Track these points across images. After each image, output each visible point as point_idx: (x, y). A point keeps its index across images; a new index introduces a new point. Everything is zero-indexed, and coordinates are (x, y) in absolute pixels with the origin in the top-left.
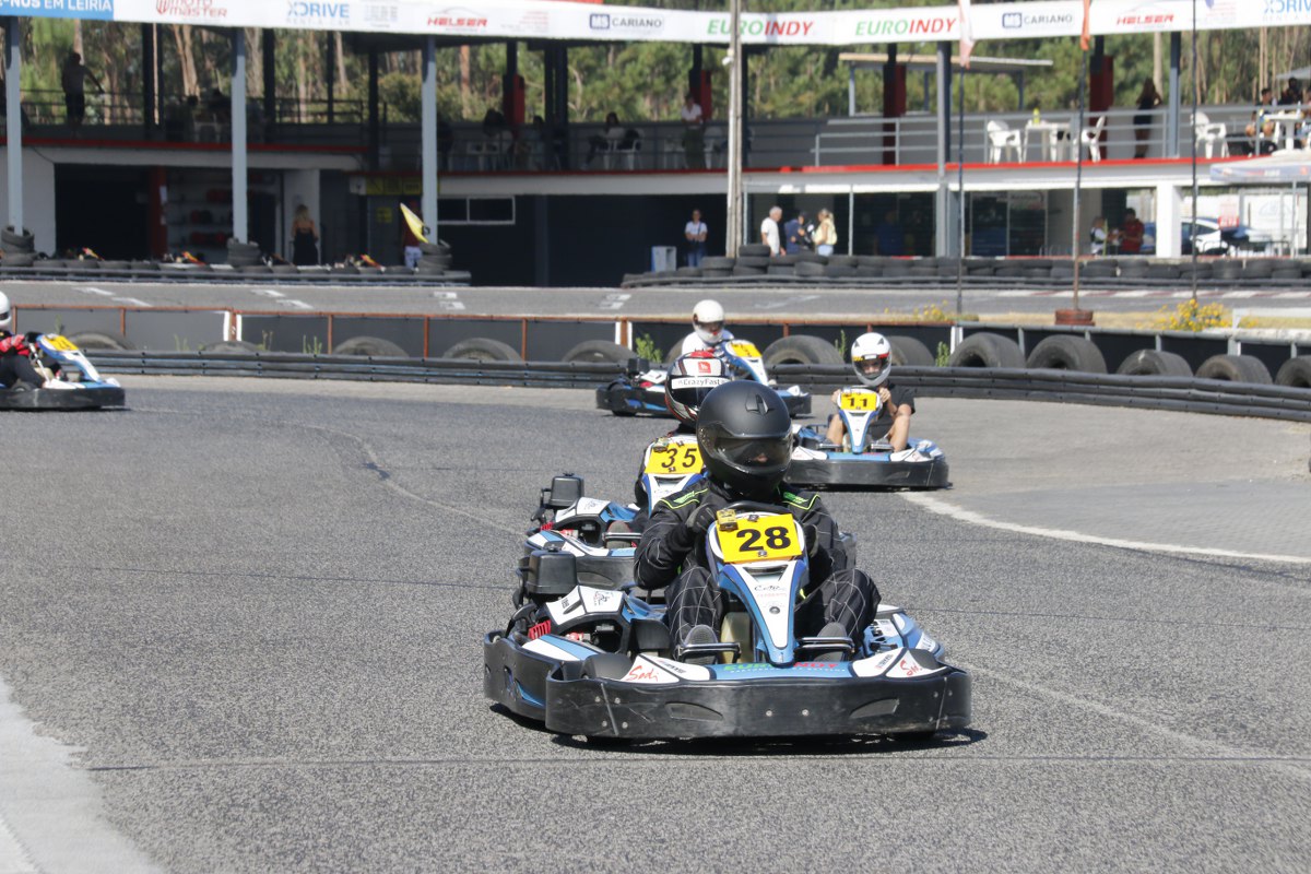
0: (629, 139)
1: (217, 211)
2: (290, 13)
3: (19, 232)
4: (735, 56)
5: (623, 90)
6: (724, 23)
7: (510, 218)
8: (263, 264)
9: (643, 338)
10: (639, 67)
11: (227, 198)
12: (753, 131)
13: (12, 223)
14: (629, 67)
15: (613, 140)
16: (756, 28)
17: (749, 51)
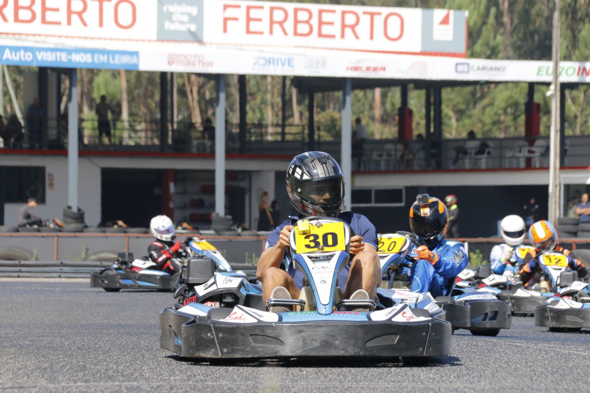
0: (483, 148)
1: (206, 198)
2: (255, 64)
3: (75, 210)
4: (555, 90)
5: (484, 125)
6: (548, 68)
7: (401, 201)
8: (234, 230)
9: (475, 253)
10: (495, 109)
11: (211, 190)
12: (568, 142)
13: (71, 204)
14: (488, 110)
15: (472, 149)
16: (571, 71)
17: (565, 87)
